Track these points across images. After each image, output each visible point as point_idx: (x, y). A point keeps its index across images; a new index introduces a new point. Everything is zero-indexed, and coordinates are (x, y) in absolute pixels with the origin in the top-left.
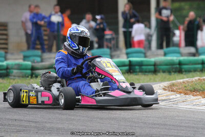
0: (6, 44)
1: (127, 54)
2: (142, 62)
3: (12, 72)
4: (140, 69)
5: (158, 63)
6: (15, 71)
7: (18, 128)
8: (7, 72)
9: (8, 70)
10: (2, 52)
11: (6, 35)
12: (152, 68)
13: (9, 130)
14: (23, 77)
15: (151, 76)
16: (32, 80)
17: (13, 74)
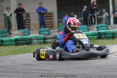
0: (29, 25)
1: (97, 28)
2: (106, 32)
3: (33, 41)
4: (104, 36)
5: (115, 33)
6: (35, 41)
7: (38, 74)
8: (30, 41)
9: (31, 40)
10: (27, 30)
11: (29, 20)
12: (112, 35)
13: (33, 76)
14: (39, 44)
15: (111, 40)
16: (45, 45)
17: (34, 42)
